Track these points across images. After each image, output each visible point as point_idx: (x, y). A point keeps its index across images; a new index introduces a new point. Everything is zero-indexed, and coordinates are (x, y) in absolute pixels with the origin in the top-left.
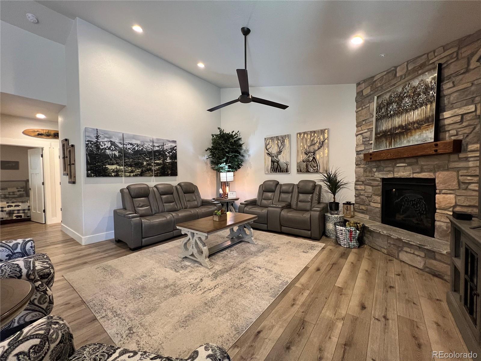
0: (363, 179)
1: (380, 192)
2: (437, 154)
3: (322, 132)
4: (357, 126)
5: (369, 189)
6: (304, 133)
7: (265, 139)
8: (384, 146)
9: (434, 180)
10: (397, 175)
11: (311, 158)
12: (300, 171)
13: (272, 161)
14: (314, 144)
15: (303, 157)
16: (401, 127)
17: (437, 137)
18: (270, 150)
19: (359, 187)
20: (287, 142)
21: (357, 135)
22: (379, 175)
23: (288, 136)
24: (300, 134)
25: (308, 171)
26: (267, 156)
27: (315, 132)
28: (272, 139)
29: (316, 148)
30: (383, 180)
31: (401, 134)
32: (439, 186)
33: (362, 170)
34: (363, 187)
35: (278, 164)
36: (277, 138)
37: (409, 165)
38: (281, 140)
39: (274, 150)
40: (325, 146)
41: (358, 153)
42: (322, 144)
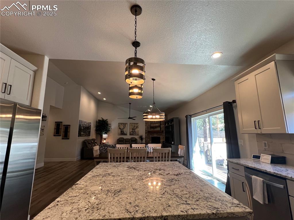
0: (147, 137)
2: (160, 132)
3: (137, 124)
4: (146, 123)
5: (149, 139)
6: (132, 123)
7: (119, 123)
8: (152, 130)
9: (160, 137)
11: (134, 131)
12: (130, 134)
13: (121, 131)
14: (135, 127)
15: (131, 130)
16: (155, 126)
18: (120, 127)
19: (146, 139)
20: (126, 125)
21: (145, 126)
23: (127, 123)
24: (131, 123)
25: (133, 135)
26: (119, 129)
27: (135, 123)
28: (121, 124)
30: (152, 137)
31: (155, 128)
33: (147, 135)
35: (123, 132)
36: (123, 124)
37: (156, 134)
38: (125, 124)
39: (122, 127)
40: (138, 128)
41: (146, 130)
42: (137, 127)
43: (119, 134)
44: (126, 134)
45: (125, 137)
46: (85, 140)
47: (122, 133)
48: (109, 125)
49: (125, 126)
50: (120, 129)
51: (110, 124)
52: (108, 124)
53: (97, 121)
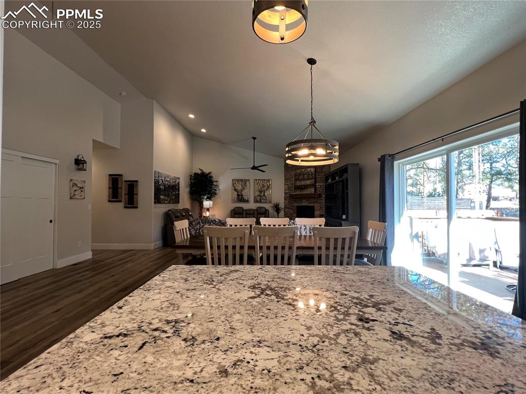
0: (288, 206)
1: (296, 212)
2: (315, 197)
3: (269, 181)
4: (285, 180)
5: (291, 211)
6: (259, 180)
7: (233, 180)
8: (298, 192)
9: (314, 206)
10: (302, 205)
11: (262, 195)
12: (256, 201)
13: (238, 195)
14: (264, 187)
15: (257, 193)
16: (304, 185)
17: (315, 192)
18: (236, 188)
19: (286, 210)
20: (248, 184)
21: (285, 185)
22: (295, 205)
23: (249, 180)
24: (256, 180)
25: (261, 202)
26: (234, 191)
27: (264, 180)
28: (237, 180)
29: (265, 189)
30: (297, 206)
31: (304, 188)
32: (316, 209)
33: (287, 202)
34: (288, 210)
35: (242, 197)
36: (242, 180)
37: (307, 200)
38: (244, 182)
39: (239, 187)
40: (270, 188)
41: (285, 193)
42: (268, 187)
43: (234, 200)
44: (247, 201)
45: (245, 206)
46: (169, 211)
47: (240, 198)
48: (215, 183)
49: (246, 186)
50: (236, 190)
51: (217, 181)
52: (213, 182)
53: (191, 175)
